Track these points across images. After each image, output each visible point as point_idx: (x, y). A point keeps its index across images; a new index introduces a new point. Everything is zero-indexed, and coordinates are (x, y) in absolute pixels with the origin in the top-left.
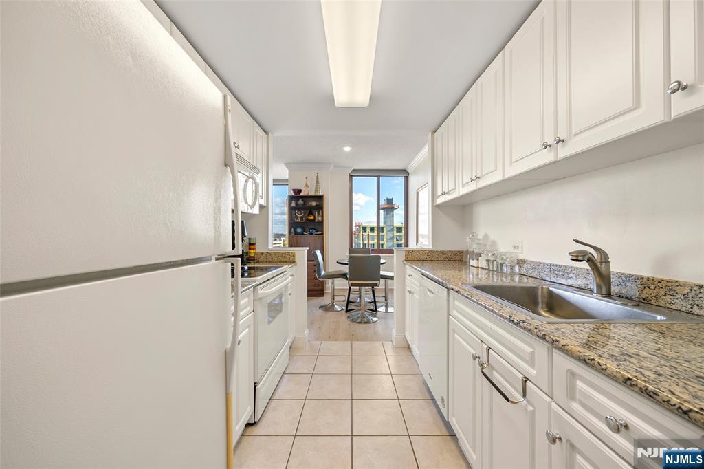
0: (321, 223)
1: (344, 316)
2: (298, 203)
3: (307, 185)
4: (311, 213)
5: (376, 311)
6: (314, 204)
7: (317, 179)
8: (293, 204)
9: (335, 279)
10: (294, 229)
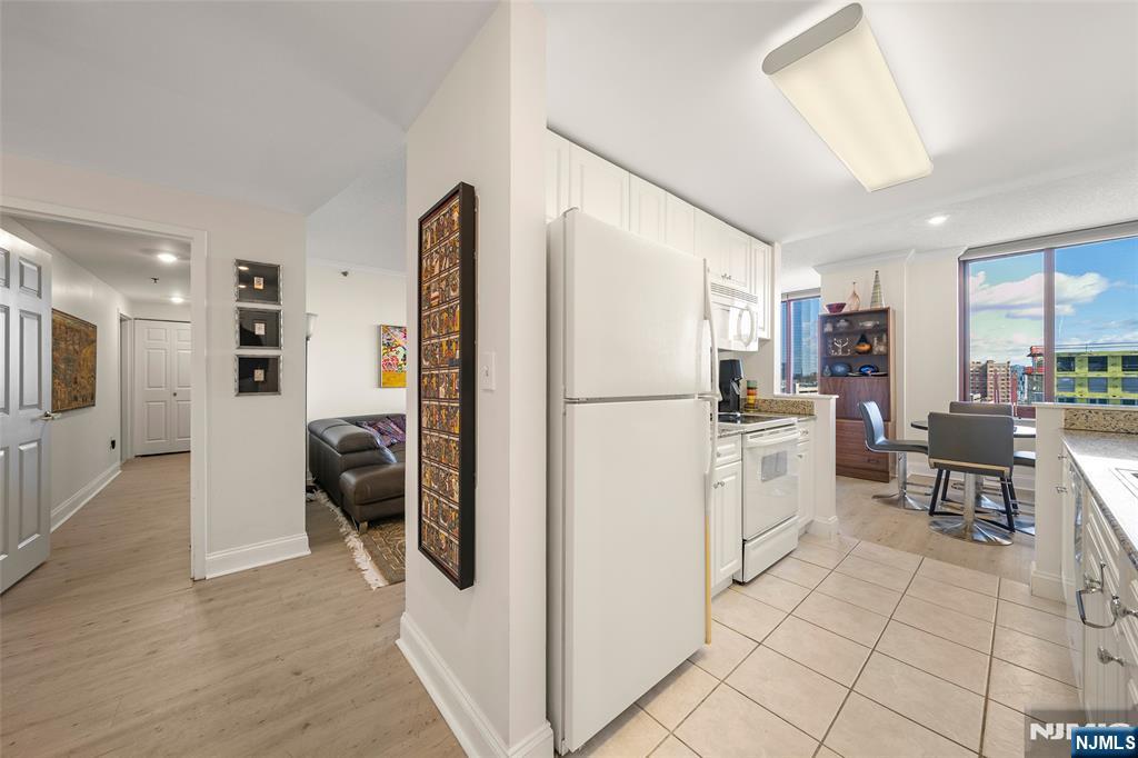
0: (885, 356)
1: (925, 519)
2: (838, 325)
3: (855, 294)
4: (863, 340)
5: (1011, 528)
6: (869, 324)
7: (877, 280)
8: (829, 328)
9: (908, 454)
10: (830, 368)
